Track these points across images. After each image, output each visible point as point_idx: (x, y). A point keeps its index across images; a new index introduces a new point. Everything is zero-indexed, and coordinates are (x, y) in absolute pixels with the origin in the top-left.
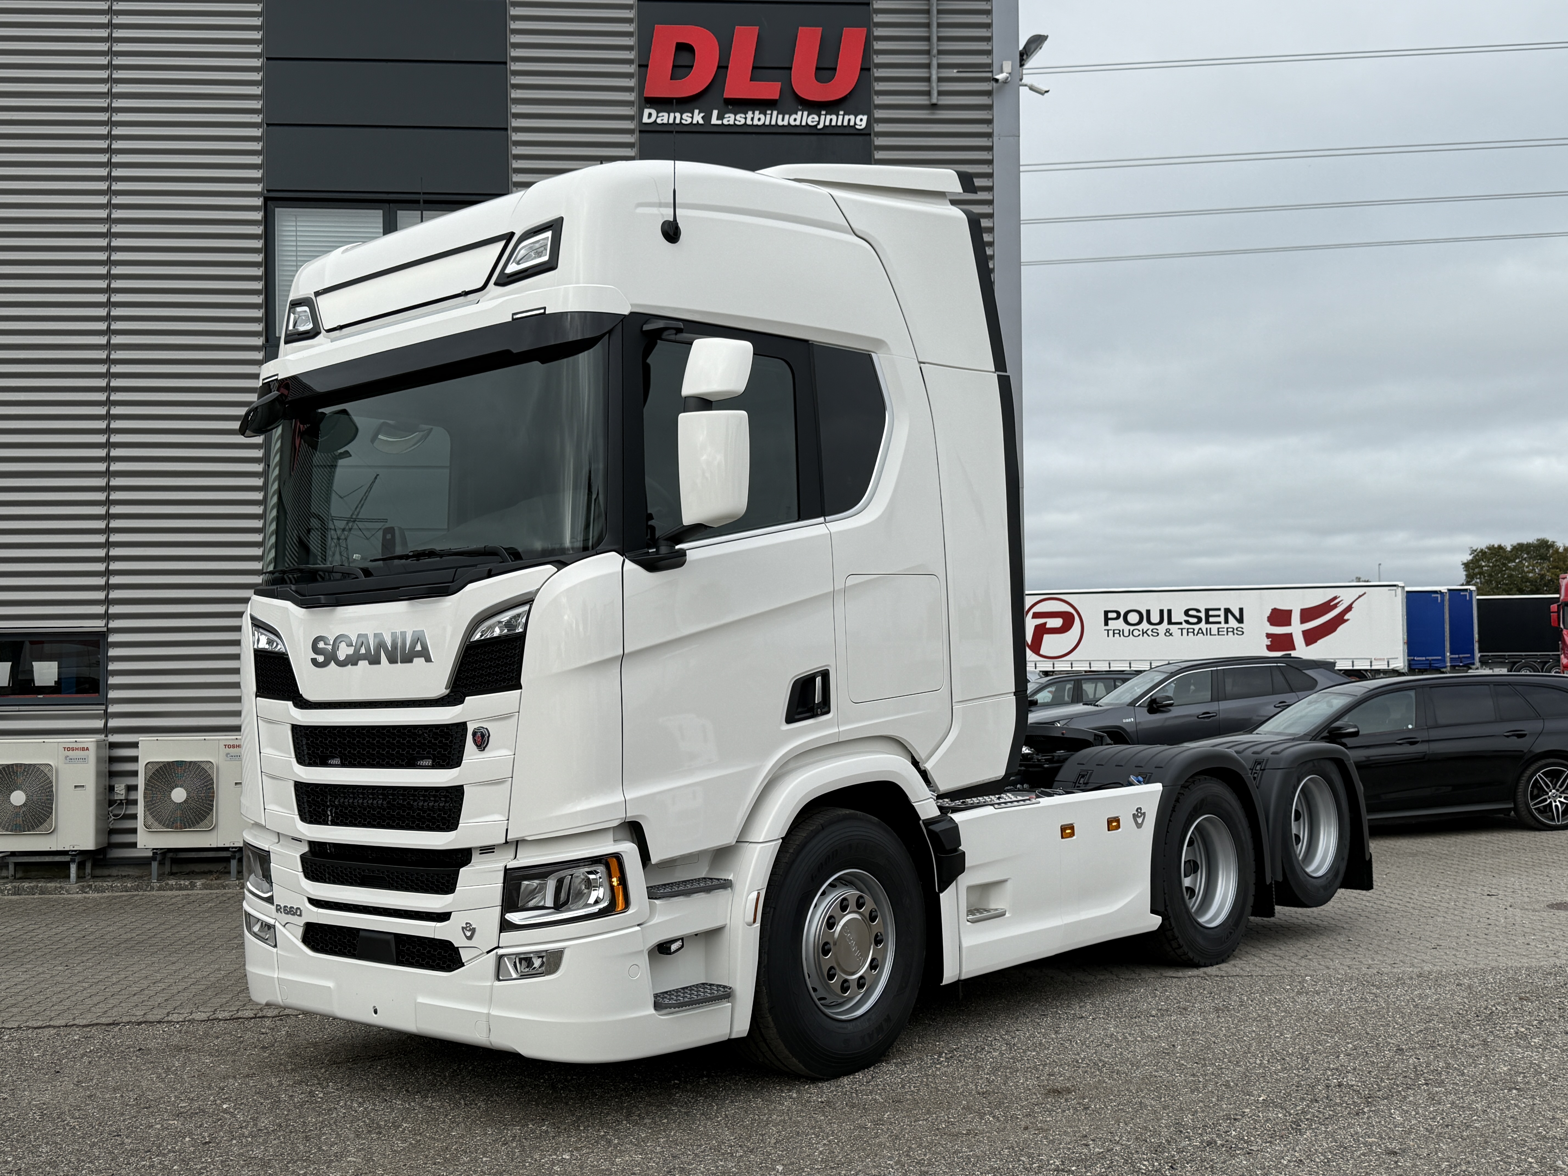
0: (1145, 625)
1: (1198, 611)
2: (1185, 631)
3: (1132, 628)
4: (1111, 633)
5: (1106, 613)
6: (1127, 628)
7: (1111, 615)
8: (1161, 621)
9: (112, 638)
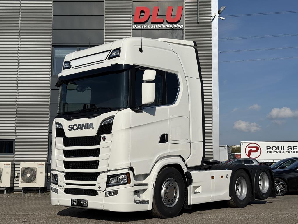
0: (277, 150)
1: (291, 147)
2: (288, 152)
3: (274, 151)
4: (268, 152)
5: (267, 147)
6: (272, 151)
7: (268, 148)
8: (281, 150)
9: (16, 141)
